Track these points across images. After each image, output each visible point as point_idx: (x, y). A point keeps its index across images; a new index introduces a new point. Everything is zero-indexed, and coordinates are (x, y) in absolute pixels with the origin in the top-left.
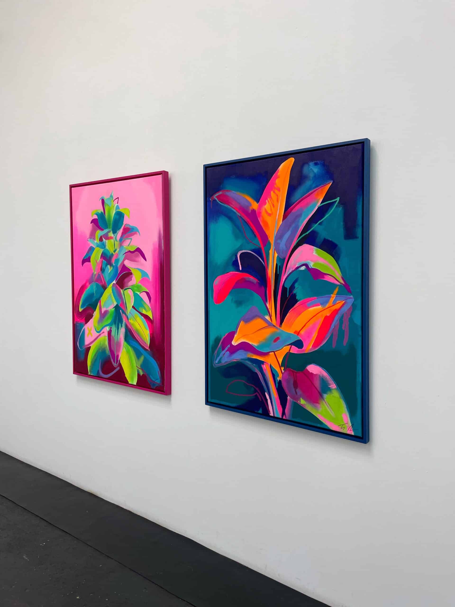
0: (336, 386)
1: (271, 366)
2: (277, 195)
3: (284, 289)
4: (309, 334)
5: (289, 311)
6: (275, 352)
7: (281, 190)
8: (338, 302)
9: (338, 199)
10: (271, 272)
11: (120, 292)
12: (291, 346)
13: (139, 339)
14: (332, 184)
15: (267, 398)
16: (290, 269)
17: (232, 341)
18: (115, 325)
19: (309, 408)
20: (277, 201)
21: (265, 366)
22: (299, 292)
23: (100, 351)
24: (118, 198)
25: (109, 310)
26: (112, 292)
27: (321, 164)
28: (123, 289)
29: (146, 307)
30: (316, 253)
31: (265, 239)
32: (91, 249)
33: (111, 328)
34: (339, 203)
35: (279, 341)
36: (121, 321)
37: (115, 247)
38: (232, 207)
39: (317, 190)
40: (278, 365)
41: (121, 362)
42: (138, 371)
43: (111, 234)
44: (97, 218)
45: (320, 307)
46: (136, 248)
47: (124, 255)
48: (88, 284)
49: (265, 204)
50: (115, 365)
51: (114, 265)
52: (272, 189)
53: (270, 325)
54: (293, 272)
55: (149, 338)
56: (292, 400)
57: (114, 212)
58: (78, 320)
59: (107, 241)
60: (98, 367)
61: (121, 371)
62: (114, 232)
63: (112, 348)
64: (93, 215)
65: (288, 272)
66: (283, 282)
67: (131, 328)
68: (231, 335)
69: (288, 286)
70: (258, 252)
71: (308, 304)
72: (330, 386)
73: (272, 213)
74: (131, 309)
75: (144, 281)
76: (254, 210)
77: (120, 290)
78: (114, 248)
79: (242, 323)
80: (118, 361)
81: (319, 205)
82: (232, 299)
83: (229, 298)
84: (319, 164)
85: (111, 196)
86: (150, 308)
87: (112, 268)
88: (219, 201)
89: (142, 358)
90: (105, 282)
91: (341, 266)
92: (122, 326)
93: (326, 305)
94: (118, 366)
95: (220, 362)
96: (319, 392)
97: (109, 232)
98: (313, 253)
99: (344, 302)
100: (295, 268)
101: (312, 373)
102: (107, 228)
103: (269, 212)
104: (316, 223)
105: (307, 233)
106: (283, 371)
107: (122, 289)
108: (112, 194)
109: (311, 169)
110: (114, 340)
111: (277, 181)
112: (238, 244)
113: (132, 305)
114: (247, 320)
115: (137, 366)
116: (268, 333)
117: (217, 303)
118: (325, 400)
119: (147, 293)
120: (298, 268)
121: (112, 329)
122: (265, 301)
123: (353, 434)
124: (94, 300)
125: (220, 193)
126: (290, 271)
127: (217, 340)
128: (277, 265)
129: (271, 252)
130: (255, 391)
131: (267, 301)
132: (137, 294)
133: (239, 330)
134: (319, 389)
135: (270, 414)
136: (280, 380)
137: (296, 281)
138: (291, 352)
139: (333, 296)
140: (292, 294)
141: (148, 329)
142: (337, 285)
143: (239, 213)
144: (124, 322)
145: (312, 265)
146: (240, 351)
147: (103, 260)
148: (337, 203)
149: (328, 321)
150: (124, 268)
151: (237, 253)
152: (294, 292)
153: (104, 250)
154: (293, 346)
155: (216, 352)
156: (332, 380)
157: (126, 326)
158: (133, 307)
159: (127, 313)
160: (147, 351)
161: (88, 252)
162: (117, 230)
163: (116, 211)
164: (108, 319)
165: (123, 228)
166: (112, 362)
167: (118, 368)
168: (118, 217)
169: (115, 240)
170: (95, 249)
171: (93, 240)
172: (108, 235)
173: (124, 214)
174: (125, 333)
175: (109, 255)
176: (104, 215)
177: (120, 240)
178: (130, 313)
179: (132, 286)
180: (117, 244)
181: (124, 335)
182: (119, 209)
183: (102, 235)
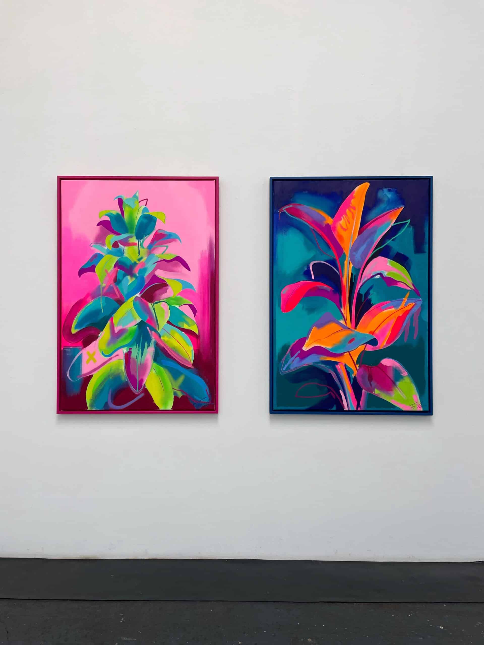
0: (408, 373)
1: (345, 364)
2: (353, 213)
3: (359, 295)
4: (383, 333)
5: (364, 314)
6: (350, 352)
7: (357, 209)
8: (409, 304)
9: (409, 221)
10: (346, 280)
11: (148, 306)
12: (366, 346)
13: (176, 357)
14: (404, 208)
15: (342, 395)
16: (365, 277)
17: (303, 347)
18: (138, 345)
19: (384, 396)
20: (353, 218)
21: (339, 366)
22: (374, 298)
23: (111, 378)
24: (147, 199)
25: (128, 328)
26: (133, 306)
27: (394, 191)
28: (153, 303)
29: (189, 321)
30: (390, 264)
31: (340, 251)
32: (97, 257)
33: (130, 349)
34: (410, 224)
35: (354, 341)
36: (147, 339)
37: (139, 254)
38: (305, 221)
39: (390, 212)
40: (353, 363)
41: (147, 387)
42: (175, 393)
43: (134, 240)
44: (110, 220)
45: (393, 309)
46: (174, 256)
47: (156, 264)
48: (89, 299)
49: (341, 219)
50: (137, 391)
51: (138, 275)
52: (348, 208)
53: (345, 328)
54: (368, 280)
55: (193, 354)
56: (367, 392)
57: (140, 215)
58: (70, 344)
59: (126, 248)
60: (107, 398)
61: (148, 397)
62: (139, 237)
63: (132, 372)
64: (102, 216)
65: (363, 280)
66: (358, 290)
67: (166, 347)
68: (302, 341)
69: (363, 292)
70: (333, 262)
71: (383, 307)
72: (402, 375)
73: (348, 229)
74: (166, 324)
75: (185, 293)
76: (328, 224)
77: (148, 303)
78: (139, 256)
79: (314, 329)
80: (142, 386)
81: (393, 224)
82: (303, 308)
83: (299, 306)
84: (392, 191)
85: (135, 196)
86: (195, 321)
87: (134, 279)
88: (289, 214)
89: (181, 379)
90: (121, 296)
91: (411, 275)
92: (149, 345)
93: (398, 307)
94: (143, 392)
95: (288, 368)
96: (392, 381)
97: (131, 237)
98: (387, 263)
99: (414, 304)
100: (370, 277)
101: (385, 366)
102: (126, 231)
103: (345, 227)
104: (390, 239)
105: (382, 247)
106: (358, 368)
107: (150, 303)
108: (137, 194)
109: (385, 194)
110: (135, 361)
111: (353, 201)
112: (311, 254)
113: (168, 319)
114: (320, 325)
115: (173, 388)
116: (343, 335)
117: (285, 312)
118: (398, 386)
119: (190, 306)
120: (373, 276)
121: (132, 350)
122: (339, 306)
123: (422, 410)
124: (101, 317)
125: (291, 206)
126: (365, 280)
127: (285, 348)
128: (352, 274)
129: (346, 263)
130: (329, 390)
131: (341, 306)
132: (176, 308)
133: (311, 336)
134: (393, 379)
135: (345, 408)
136: (354, 377)
137: (371, 288)
138: (366, 350)
139: (405, 300)
140: (368, 300)
141: (191, 344)
142: (408, 290)
143: (312, 226)
144: (153, 339)
145: (386, 274)
146: (312, 355)
147: (118, 270)
148: (408, 224)
149: (400, 320)
150: (154, 278)
151: (309, 264)
152: (370, 297)
153: (120, 258)
154: (368, 345)
155: (283, 360)
156: (404, 369)
157: (157, 345)
158: (168, 322)
159: (159, 330)
160: (190, 370)
161: (92, 260)
162: (144, 236)
163: (142, 214)
164: (125, 339)
165: (154, 234)
166: (132, 389)
167: (143, 395)
168: (145, 221)
169: (141, 247)
170: (104, 256)
171: (102, 246)
172: (129, 241)
173: (157, 218)
174: (154, 353)
175: (129, 264)
176: (122, 217)
177: (149, 247)
178: (164, 329)
179: (167, 298)
180: (144, 252)
181: (154, 355)
182: (148, 212)
183: (117, 241)
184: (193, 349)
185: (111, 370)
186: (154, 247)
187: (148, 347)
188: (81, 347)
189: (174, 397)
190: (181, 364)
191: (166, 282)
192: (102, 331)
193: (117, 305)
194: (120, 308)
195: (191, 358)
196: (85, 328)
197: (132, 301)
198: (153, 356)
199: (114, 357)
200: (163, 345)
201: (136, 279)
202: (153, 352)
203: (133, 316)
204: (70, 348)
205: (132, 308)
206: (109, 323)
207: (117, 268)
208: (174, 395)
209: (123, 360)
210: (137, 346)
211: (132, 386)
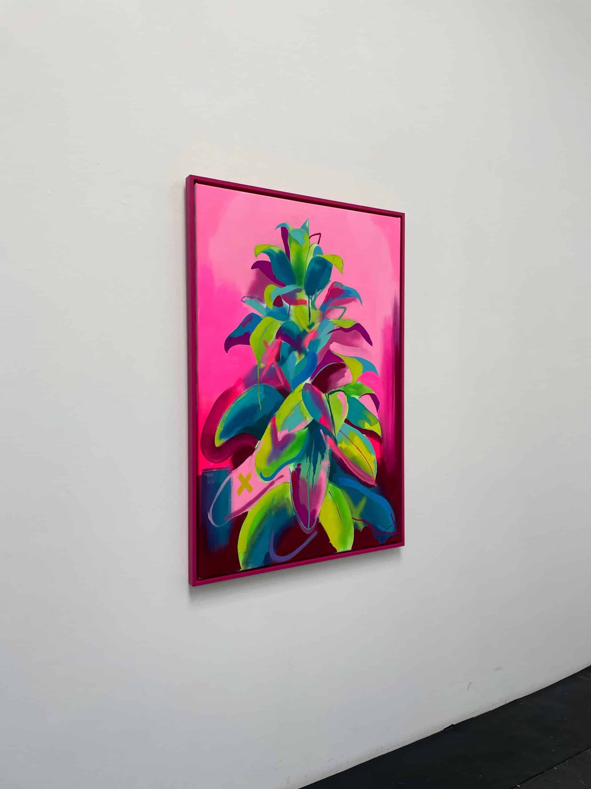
11: (321, 399)
13: (356, 472)
18: (308, 457)
23: (273, 513)
24: (320, 234)
25: (296, 433)
26: (302, 399)
28: (327, 392)
29: (371, 418)
32: (253, 320)
33: (299, 465)
36: (321, 447)
37: (310, 319)
41: (322, 521)
42: (356, 526)
43: (302, 296)
44: (270, 262)
46: (354, 324)
47: (331, 333)
48: (240, 388)
50: (307, 529)
51: (308, 350)
55: (375, 466)
57: (310, 257)
59: (292, 307)
60: (268, 546)
61: (322, 536)
62: (310, 292)
63: (302, 501)
64: (260, 253)
67: (344, 457)
74: (343, 424)
75: (366, 377)
77: (321, 394)
78: (309, 321)
80: (315, 520)
85: (304, 227)
86: (378, 418)
87: (303, 356)
89: (362, 503)
90: (286, 382)
92: (323, 457)
94: (315, 530)
97: (299, 291)
102: (292, 281)
107: (324, 393)
108: (307, 225)
110: (305, 484)
113: (345, 417)
115: (353, 518)
119: (372, 395)
121: (302, 467)
124: (259, 416)
132: (355, 399)
141: (374, 451)
144: (328, 448)
147: (281, 342)
150: (329, 355)
153: (284, 323)
157: (333, 456)
158: (347, 421)
159: (335, 435)
160: (373, 488)
161: (244, 324)
162: (316, 291)
163: (313, 255)
164: (291, 451)
165: (329, 289)
166: (301, 526)
167: (315, 533)
168: (318, 267)
169: (312, 308)
170: (262, 319)
171: (259, 302)
172: (296, 296)
173: (332, 265)
174: (330, 469)
175: (296, 332)
176: (288, 259)
177: (322, 308)
178: (341, 432)
179: (344, 386)
180: (316, 314)
181: (329, 471)
182: (322, 254)
183: (280, 295)
184: (376, 459)
185: (273, 500)
186: (329, 308)
187: (322, 460)
188: (229, 469)
189: (355, 530)
190: (363, 481)
191: (343, 361)
192: (260, 439)
193: (280, 396)
194: (285, 402)
195: (374, 472)
196: (235, 436)
197: (300, 391)
198: (328, 473)
199: (277, 480)
200: (340, 456)
201: (305, 356)
202: (329, 467)
203: (302, 414)
204: (212, 472)
205: (301, 401)
206: (269, 426)
207: (279, 340)
208: (354, 528)
209: (289, 483)
210: (308, 460)
211: (301, 522)
